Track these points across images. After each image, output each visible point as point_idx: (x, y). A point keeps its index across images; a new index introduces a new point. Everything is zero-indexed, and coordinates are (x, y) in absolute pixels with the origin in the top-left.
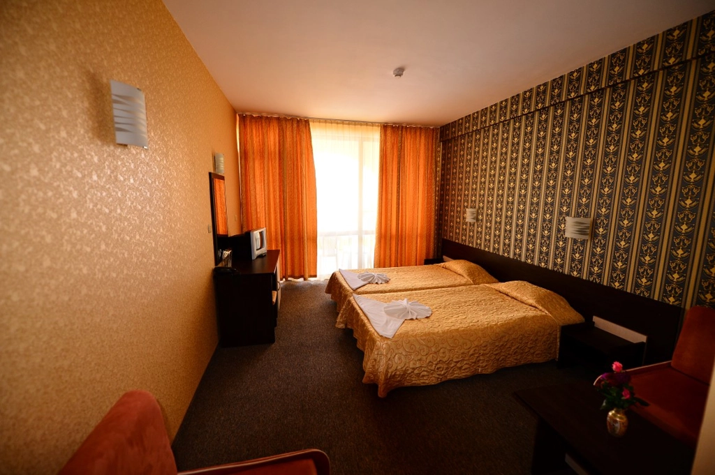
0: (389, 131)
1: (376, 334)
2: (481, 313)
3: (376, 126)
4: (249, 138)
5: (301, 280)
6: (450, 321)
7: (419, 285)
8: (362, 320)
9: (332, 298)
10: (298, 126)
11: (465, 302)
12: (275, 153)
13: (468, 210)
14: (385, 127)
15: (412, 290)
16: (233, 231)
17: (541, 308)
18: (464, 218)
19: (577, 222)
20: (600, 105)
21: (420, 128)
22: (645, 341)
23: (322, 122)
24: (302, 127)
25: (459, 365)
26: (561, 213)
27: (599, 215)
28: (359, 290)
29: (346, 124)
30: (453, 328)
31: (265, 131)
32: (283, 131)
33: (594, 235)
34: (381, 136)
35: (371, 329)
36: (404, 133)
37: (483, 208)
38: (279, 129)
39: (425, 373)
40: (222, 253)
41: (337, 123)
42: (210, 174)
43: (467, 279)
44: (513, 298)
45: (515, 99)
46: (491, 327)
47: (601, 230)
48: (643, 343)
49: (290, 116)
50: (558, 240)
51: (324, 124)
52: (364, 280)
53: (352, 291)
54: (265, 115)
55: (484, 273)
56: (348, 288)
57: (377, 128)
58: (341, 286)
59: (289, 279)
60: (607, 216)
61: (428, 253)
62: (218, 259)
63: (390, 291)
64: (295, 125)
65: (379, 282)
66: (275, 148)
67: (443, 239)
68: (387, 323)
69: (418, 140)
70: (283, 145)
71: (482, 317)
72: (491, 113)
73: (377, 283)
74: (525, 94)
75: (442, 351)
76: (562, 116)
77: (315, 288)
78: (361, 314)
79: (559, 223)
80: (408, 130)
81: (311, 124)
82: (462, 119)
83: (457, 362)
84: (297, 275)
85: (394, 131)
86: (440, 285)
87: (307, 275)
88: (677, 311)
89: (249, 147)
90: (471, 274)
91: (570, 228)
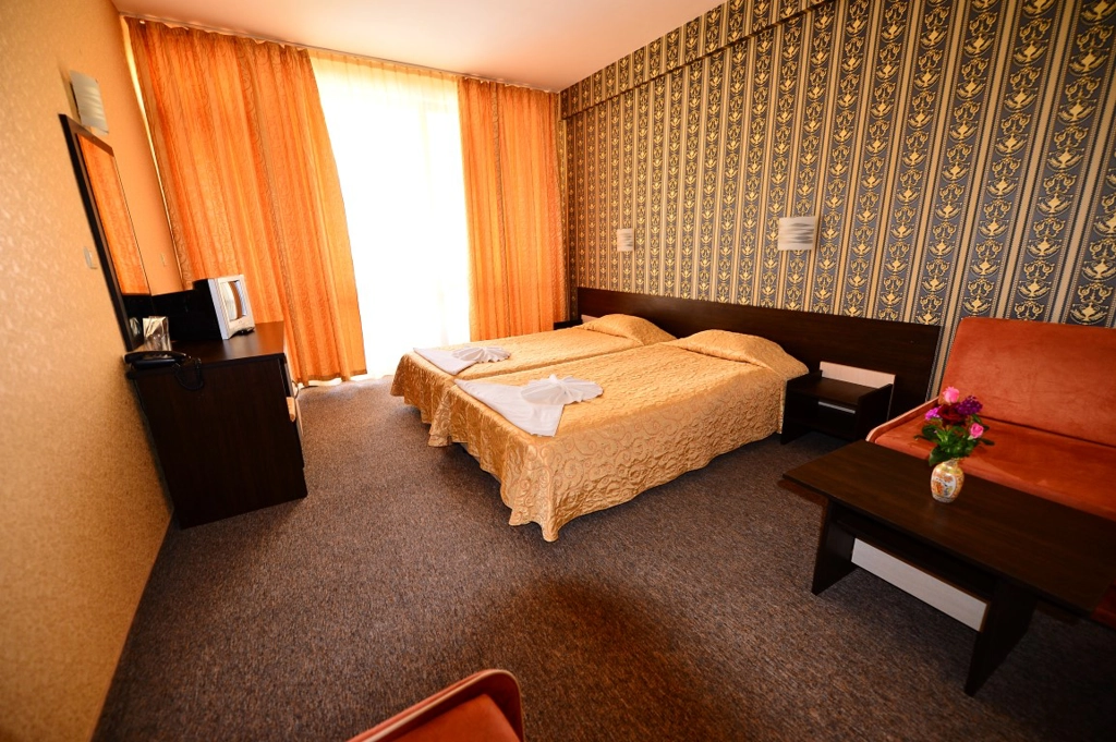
0: (474, 91)
1: (523, 434)
2: (675, 379)
3: (447, 78)
4: (164, 80)
5: (337, 381)
6: (637, 395)
7: (564, 355)
8: (488, 418)
9: (407, 402)
10: (284, 63)
11: (645, 369)
12: (238, 118)
13: (621, 233)
14: (466, 81)
15: (554, 363)
16: (162, 284)
17: (753, 360)
18: (614, 248)
19: (797, 225)
20: (830, 28)
21: (528, 90)
22: (892, 382)
23: (338, 60)
24: (293, 64)
25: (661, 463)
26: (770, 215)
27: (827, 210)
28: (463, 374)
29: (389, 69)
30: (647, 404)
31: (204, 65)
32: (249, 69)
33: (820, 241)
34: (460, 99)
35: (510, 428)
36: (501, 96)
37: (644, 226)
38: (239, 65)
39: (614, 485)
40: (140, 325)
41: (371, 65)
42: (63, 118)
43: (632, 339)
44: (708, 355)
45: (692, 27)
46: (700, 395)
47: (831, 232)
48: (889, 386)
49: (260, 35)
50: (766, 258)
51: (342, 64)
52: (467, 358)
53: (450, 377)
54: (195, 24)
55: (655, 328)
56: (441, 374)
57: (450, 83)
58: (425, 374)
59: (311, 383)
60: (839, 209)
61: (556, 315)
62: (132, 340)
63: (518, 370)
64: (277, 60)
65: (495, 359)
66: (236, 107)
67: (580, 289)
68: (536, 414)
69: (526, 111)
70: (256, 102)
71: (681, 384)
72: (651, 56)
73: (490, 361)
74: (710, 16)
75: (636, 444)
76: (770, 52)
77: (367, 393)
78: (482, 408)
79: (768, 230)
80: (508, 92)
81: (313, 61)
82: (600, 72)
83: (659, 458)
84: (325, 372)
85: (483, 93)
86: (595, 352)
87: (347, 372)
88: (933, 333)
89: (169, 99)
90: (636, 332)
91: (787, 234)
